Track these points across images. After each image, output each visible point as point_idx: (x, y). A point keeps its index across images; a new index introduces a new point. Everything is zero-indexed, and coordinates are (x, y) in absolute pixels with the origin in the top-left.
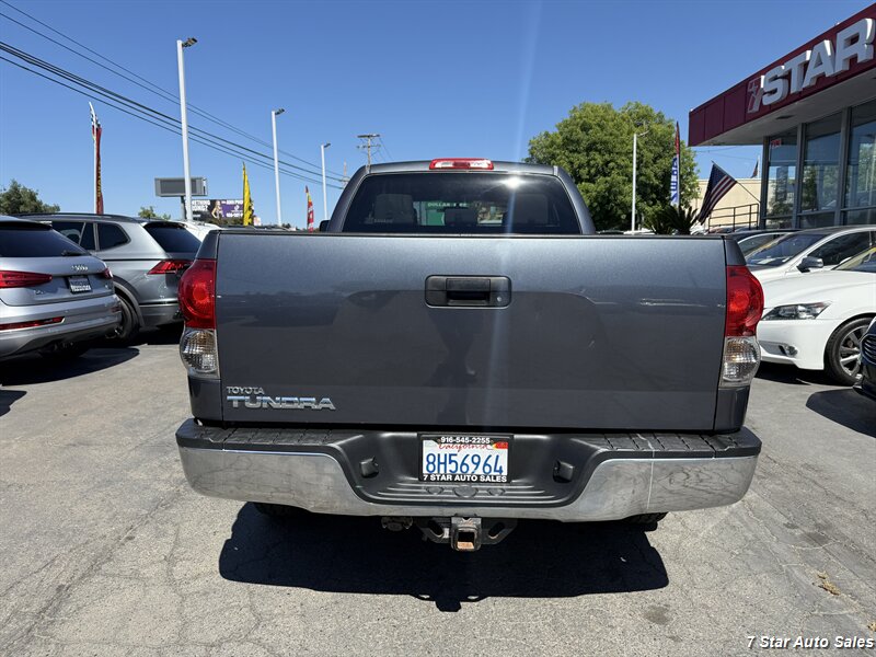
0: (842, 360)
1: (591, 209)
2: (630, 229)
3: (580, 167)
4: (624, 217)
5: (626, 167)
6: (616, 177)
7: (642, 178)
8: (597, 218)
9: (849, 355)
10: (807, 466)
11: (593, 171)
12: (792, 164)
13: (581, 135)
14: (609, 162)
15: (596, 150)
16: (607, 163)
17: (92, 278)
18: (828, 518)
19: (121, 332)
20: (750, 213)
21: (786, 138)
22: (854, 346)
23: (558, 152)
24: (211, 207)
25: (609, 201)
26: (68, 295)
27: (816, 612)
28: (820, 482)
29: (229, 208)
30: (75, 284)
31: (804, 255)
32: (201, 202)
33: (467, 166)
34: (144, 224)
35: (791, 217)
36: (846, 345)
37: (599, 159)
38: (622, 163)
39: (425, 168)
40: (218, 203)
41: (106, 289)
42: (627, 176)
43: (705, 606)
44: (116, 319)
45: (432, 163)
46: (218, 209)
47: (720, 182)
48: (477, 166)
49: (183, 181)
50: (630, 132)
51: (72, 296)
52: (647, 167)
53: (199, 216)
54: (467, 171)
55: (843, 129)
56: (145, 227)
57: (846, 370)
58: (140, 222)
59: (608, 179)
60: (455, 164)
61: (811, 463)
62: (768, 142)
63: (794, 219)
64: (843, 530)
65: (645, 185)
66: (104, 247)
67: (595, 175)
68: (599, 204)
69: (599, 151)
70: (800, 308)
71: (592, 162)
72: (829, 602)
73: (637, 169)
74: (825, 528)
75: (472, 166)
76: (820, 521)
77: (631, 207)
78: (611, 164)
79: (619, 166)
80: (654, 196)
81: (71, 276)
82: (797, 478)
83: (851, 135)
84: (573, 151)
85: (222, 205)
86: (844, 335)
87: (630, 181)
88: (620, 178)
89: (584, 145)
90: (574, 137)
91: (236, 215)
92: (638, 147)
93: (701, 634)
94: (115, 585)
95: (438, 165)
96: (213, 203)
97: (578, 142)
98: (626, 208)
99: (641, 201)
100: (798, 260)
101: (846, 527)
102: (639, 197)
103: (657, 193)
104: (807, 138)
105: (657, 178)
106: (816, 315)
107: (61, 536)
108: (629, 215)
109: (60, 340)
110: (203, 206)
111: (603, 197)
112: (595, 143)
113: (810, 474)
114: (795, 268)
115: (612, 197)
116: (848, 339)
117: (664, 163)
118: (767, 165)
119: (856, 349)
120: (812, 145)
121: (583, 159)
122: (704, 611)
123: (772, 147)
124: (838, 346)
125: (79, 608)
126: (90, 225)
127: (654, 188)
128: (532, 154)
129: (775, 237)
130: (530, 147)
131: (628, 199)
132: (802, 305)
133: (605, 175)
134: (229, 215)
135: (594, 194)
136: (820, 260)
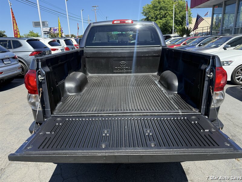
0: (236, 78)
1: (161, 28)
2: (172, 34)
3: (157, 15)
4: (170, 30)
5: (171, 15)
6: (168, 18)
7: (176, 18)
8: (163, 31)
9: (238, 76)
10: (228, 114)
11: (161, 16)
12: (221, 14)
13: (158, 4)
14: (166, 13)
15: (162, 9)
16: (165, 14)
17: (11, 59)
18: (235, 133)
19: (23, 74)
20: (208, 29)
21: (219, 5)
22: (240, 73)
23: (151, 10)
24: (50, 30)
25: (166, 26)
26: (4, 65)
27: (233, 168)
28: (231, 120)
29: (55, 30)
30: (6, 61)
31: (225, 44)
32: (47, 28)
33: (124, 22)
34: (26, 40)
35: (219, 30)
36: (237, 73)
37: (163, 12)
38: (170, 14)
39: (111, 23)
40: (52, 28)
41: (16, 62)
42: (171, 17)
43: (200, 168)
44: (20, 71)
45: (113, 21)
46: (52, 30)
47: (199, 19)
48: (128, 22)
49: (40, 22)
50: (173, 3)
51: (5, 65)
52: (177, 15)
53: (47, 32)
54: (125, 24)
55: (237, 2)
56: (27, 41)
57: (237, 80)
58: (25, 39)
59: (166, 18)
60: (120, 22)
61: (228, 113)
62: (214, 6)
63: (220, 31)
64: (239, 137)
65: (177, 20)
66: (15, 48)
67: (162, 18)
68: (163, 26)
69: (163, 10)
70: (225, 62)
71: (161, 13)
72: (237, 164)
73: (175, 15)
74: (234, 137)
75: (126, 22)
76: (232, 134)
77: (172, 27)
78: (167, 14)
79: (169, 15)
80: (179, 23)
81: (4, 59)
82: (225, 118)
83: (239, 4)
84: (155, 10)
85: (53, 29)
86: (237, 70)
87: (172, 19)
88: (170, 18)
89: (159, 8)
90: (156, 5)
91: (58, 32)
92: (175, 8)
93: (200, 179)
94: (19, 167)
95: (115, 22)
96: (51, 28)
97: (157, 7)
98: (171, 27)
99: (176, 25)
100: (223, 46)
101: (240, 136)
102: (175, 24)
103: (180, 22)
104: (226, 5)
105: (180, 18)
106: (229, 64)
107: (3, 149)
108: (172, 30)
109: (3, 79)
110: (47, 29)
111: (164, 24)
112: (162, 7)
113: (228, 117)
114: (222, 48)
115: (167, 24)
116: (238, 71)
117: (182, 13)
118: (213, 14)
119: (240, 74)
120: (227, 7)
121: (158, 12)
122: (200, 169)
123: (215, 8)
124: (235, 74)
125: (7, 177)
126: (10, 41)
127: (179, 21)
128: (144, 11)
129: (216, 38)
130: (143, 9)
131: (171, 25)
132: (225, 61)
133: (165, 17)
134: (55, 32)
135: (162, 23)
136: (230, 46)
